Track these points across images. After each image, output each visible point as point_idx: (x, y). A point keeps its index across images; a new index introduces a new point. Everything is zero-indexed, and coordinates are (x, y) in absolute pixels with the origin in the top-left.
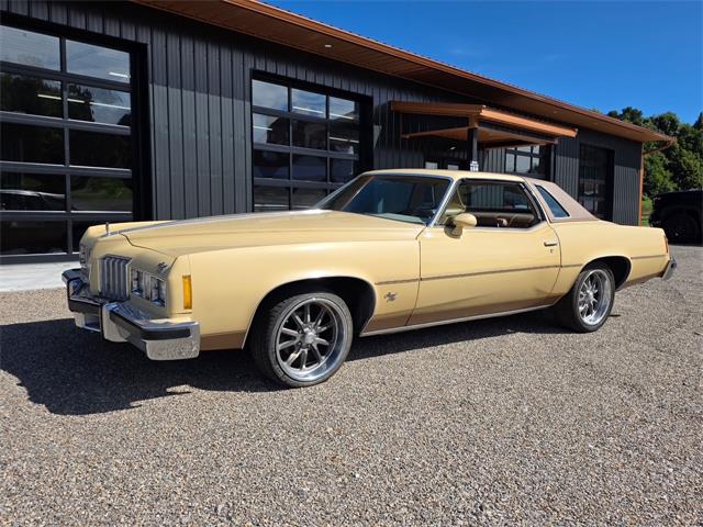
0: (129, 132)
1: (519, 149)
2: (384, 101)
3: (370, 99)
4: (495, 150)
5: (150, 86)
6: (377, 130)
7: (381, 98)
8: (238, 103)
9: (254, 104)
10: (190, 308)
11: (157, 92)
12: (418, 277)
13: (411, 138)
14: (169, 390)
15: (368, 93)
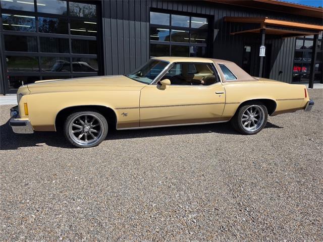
0: (95, 39)
1: (306, 37)
2: (221, 17)
3: (213, 17)
4: (289, 39)
5: (103, 19)
6: (216, 32)
7: (219, 15)
8: (143, 24)
9: (151, 23)
10: (28, 115)
11: (106, 21)
12: (138, 106)
13: (235, 35)
14: (37, 144)
15: (212, 14)
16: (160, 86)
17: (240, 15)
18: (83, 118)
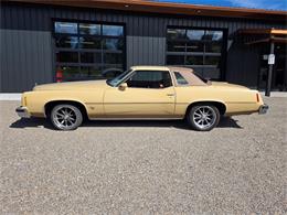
2: (235, 30)
3: (227, 29)
7: (233, 28)
8: (161, 39)
10: (26, 105)
12: (102, 102)
16: (122, 88)
17: (252, 27)
18: (64, 109)
